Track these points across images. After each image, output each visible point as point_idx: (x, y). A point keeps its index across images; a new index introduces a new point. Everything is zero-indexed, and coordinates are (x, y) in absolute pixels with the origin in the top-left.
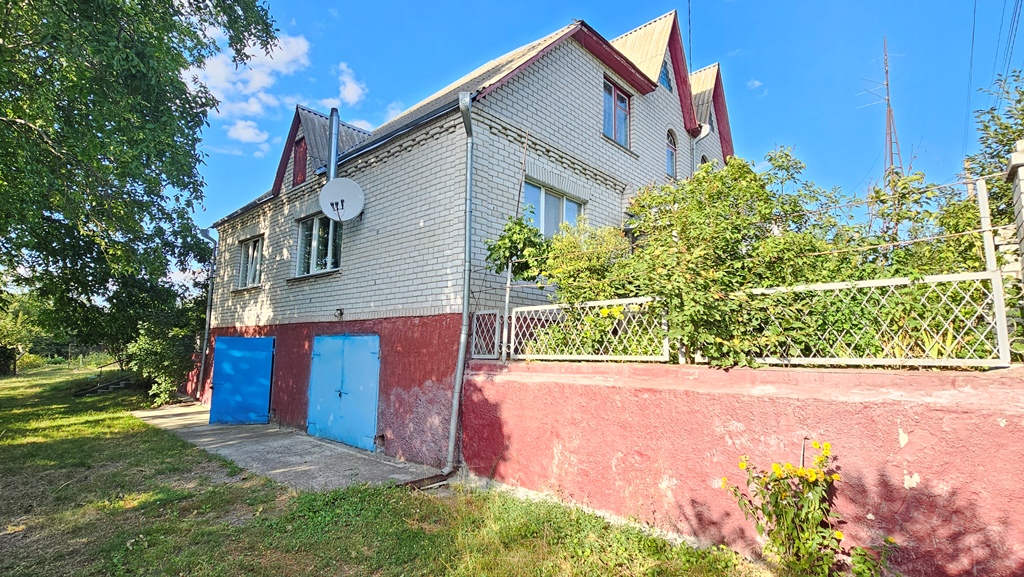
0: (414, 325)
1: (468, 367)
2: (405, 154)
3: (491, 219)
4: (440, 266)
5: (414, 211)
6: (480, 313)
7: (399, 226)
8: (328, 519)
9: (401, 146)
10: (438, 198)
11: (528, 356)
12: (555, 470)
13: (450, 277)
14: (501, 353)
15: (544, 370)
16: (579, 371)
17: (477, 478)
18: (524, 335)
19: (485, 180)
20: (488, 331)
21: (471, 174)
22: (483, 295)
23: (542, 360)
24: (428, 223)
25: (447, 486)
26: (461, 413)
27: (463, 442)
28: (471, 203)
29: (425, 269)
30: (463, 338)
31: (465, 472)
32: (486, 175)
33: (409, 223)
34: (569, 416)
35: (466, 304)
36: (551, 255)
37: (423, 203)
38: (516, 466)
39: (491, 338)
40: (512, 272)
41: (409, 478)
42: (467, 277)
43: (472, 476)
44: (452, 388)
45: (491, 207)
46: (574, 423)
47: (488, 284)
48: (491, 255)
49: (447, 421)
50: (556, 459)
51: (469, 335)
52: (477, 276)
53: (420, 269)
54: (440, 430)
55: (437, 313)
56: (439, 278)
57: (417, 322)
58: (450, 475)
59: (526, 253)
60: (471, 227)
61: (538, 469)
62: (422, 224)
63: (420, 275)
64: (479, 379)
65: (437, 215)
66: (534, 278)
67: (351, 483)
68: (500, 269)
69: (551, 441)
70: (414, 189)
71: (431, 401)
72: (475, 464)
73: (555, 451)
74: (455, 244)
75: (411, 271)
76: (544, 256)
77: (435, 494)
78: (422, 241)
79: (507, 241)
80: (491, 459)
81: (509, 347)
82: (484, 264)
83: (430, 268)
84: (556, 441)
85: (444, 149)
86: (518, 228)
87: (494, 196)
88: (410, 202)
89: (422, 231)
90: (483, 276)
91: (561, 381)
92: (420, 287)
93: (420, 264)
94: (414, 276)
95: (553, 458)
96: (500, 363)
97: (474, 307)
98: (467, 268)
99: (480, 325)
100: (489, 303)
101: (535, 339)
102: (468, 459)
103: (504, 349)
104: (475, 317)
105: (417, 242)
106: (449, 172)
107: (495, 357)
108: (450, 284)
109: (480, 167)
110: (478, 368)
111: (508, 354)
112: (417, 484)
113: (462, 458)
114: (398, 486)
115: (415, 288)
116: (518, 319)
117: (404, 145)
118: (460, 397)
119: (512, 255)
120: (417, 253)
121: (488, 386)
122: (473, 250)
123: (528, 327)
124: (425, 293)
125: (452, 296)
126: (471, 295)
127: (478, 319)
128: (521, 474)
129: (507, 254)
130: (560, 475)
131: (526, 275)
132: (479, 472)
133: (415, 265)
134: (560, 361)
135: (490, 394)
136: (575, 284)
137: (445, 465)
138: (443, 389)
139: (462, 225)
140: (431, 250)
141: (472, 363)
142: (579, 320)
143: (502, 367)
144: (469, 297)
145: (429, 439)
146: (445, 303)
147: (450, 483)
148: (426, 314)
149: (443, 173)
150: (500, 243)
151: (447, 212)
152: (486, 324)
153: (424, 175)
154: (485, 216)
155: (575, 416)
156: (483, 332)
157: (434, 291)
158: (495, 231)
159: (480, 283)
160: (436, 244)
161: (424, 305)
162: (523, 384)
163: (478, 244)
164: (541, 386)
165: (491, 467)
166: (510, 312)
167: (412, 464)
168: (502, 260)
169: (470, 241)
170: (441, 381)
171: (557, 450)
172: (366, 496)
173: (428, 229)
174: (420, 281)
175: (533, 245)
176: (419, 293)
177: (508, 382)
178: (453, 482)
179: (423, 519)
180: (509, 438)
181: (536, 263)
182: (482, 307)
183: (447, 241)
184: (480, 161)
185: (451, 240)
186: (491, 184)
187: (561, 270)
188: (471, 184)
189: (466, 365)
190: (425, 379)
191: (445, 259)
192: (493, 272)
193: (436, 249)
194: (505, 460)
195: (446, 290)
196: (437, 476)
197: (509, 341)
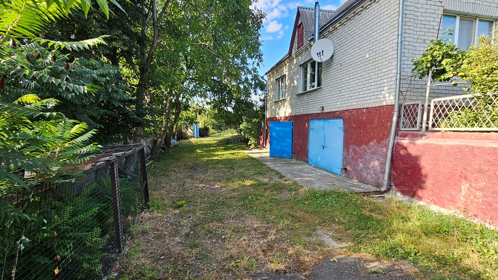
0: (363, 113)
1: (398, 135)
2: (357, 17)
3: (415, 44)
4: (380, 79)
5: (362, 49)
6: (406, 104)
7: (354, 59)
8: (322, 202)
9: (355, 13)
10: (378, 39)
11: (443, 129)
12: (462, 198)
13: (386, 84)
14: (421, 127)
15: (456, 138)
16: (487, 139)
17: (402, 196)
18: (440, 116)
19: (412, 20)
20: (412, 114)
21: (402, 18)
22: (408, 93)
23: (454, 131)
24: (371, 55)
25: (383, 197)
26: (392, 160)
27: (394, 176)
28: (402, 37)
29: (370, 81)
30: (395, 119)
31: (394, 192)
32: (413, 17)
33: (360, 56)
34: (477, 167)
35: (397, 99)
36: (465, 61)
37: (369, 43)
38: (431, 193)
39: (414, 118)
40: (432, 77)
41: (361, 190)
42: (398, 83)
43: (399, 194)
44: (387, 146)
45: (416, 37)
46: (480, 171)
47: (412, 86)
48: (416, 68)
49: (383, 164)
50: (463, 193)
51: (399, 117)
52: (405, 82)
53: (367, 82)
54: (379, 168)
55: (377, 106)
56: (379, 86)
57: (365, 111)
58: (385, 192)
59: (444, 63)
60: (401, 52)
61: (448, 196)
62: (367, 56)
63: (366, 85)
64: (405, 142)
65: (378, 49)
66: (448, 79)
67: (332, 188)
68: (423, 75)
69: (460, 181)
70: (363, 37)
71: (373, 153)
72: (401, 188)
73: (463, 187)
74: (390, 64)
75: (361, 83)
76: (460, 63)
77: (377, 200)
78: (368, 66)
79: (429, 56)
80: (413, 187)
81: (427, 123)
82: (410, 74)
83: (373, 80)
84: (464, 181)
85: (383, 7)
86: (438, 47)
87: (419, 29)
88: (360, 44)
89: (368, 60)
90: (409, 82)
91: (471, 144)
92: (367, 92)
93: (366, 79)
94: (363, 86)
95: (461, 191)
96: (420, 133)
97: (402, 101)
98: (398, 78)
99: (407, 111)
100: (412, 98)
101: (449, 118)
102: (396, 185)
103: (424, 125)
104: (403, 106)
105: (365, 67)
106: (385, 21)
107: (417, 129)
108: (386, 88)
109: (409, 12)
110: (404, 136)
111: (427, 128)
112: (367, 194)
113: (392, 184)
114: (356, 193)
115: (364, 92)
116: (436, 106)
117: (356, 12)
118: (392, 151)
119: (432, 65)
120: (365, 73)
121: (412, 146)
122: (402, 66)
123: (443, 111)
124: (369, 95)
125: (387, 95)
126: (401, 94)
127: (405, 108)
128: (434, 198)
129: (429, 65)
130: (465, 202)
131: (442, 77)
132: (404, 193)
133: (364, 80)
134: (470, 132)
135: (413, 151)
136: (488, 79)
137: (382, 186)
138: (381, 147)
139: (395, 52)
140: (374, 70)
141: (400, 133)
142: (490, 104)
143: (422, 136)
144: (399, 95)
145: (371, 172)
146: (382, 99)
147: (385, 196)
148: (370, 106)
149: (382, 22)
150: (423, 59)
151: (385, 46)
152: (411, 111)
153: (369, 26)
154: (411, 43)
155: (483, 167)
156: (408, 115)
157: (375, 93)
158: (419, 51)
159: (407, 86)
160: (377, 66)
161: (369, 101)
162: (438, 146)
163: (406, 62)
164: (453, 147)
165: (412, 191)
166: (430, 101)
167: (363, 184)
168: (425, 70)
169: (401, 60)
170: (380, 143)
171: (465, 187)
172: (340, 195)
173: (372, 58)
174: (367, 88)
175: (449, 56)
176: (366, 95)
177: (427, 144)
178: (386, 196)
179: (371, 211)
180: (426, 176)
181: (452, 69)
182: (408, 100)
183: (384, 64)
184: (408, 8)
185: (387, 63)
186: (416, 22)
187: (475, 70)
188: (402, 25)
189: (396, 134)
190: (369, 141)
191: (383, 74)
192: (417, 78)
193: (377, 69)
194: (422, 188)
195: (383, 92)
196: (376, 192)
197: (428, 119)
